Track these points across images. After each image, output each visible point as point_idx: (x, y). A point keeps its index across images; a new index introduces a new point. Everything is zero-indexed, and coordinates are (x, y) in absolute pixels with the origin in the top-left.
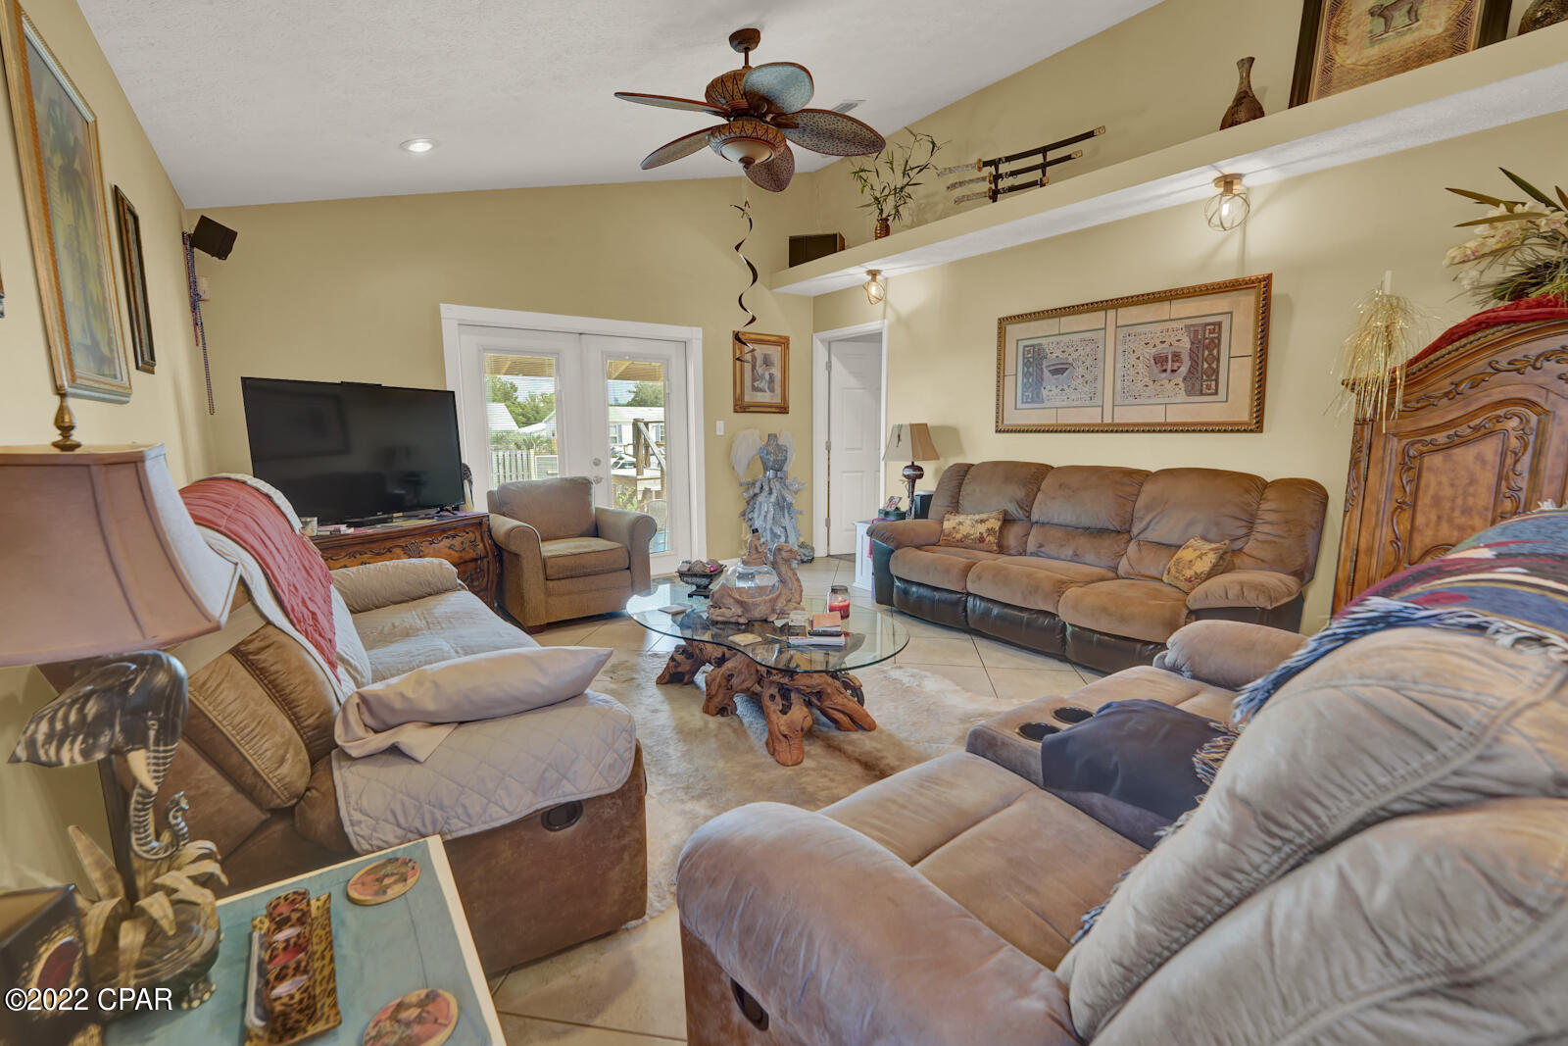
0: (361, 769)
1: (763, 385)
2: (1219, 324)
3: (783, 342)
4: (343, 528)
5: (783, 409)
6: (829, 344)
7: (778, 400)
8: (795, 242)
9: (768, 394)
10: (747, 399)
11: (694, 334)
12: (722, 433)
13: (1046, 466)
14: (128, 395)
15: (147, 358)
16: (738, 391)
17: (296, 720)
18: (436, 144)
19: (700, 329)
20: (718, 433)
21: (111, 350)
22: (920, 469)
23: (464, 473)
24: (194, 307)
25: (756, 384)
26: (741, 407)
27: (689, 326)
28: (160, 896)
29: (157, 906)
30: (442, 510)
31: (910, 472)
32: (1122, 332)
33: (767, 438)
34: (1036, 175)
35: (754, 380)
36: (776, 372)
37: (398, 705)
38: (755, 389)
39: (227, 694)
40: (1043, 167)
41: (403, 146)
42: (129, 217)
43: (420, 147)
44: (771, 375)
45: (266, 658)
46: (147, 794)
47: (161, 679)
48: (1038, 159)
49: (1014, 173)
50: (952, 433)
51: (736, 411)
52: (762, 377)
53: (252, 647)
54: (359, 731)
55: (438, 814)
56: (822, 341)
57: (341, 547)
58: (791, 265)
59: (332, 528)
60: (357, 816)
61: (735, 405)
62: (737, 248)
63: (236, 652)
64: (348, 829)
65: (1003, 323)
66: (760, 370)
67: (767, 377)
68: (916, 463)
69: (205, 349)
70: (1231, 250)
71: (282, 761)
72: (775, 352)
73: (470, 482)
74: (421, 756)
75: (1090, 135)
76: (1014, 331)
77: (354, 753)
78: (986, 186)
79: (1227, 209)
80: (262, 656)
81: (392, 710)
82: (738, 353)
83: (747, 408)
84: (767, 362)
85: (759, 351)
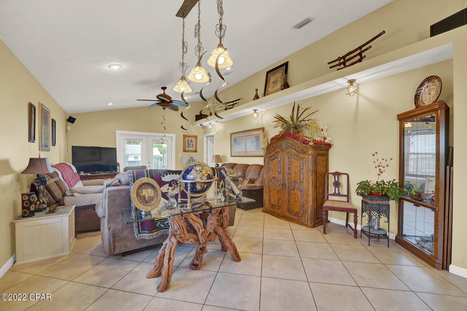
0: (68, 197)
1: (191, 146)
2: (259, 136)
3: (196, 137)
4: (89, 174)
5: (196, 151)
6: (207, 137)
7: (194, 149)
8: (197, 116)
9: (192, 148)
10: (186, 149)
11: (174, 136)
12: (180, 157)
13: (236, 164)
14: (50, 150)
15: (54, 144)
16: (184, 147)
17: (62, 191)
18: (113, 104)
19: (175, 134)
20: (179, 156)
21: (48, 144)
22: (218, 165)
23: (118, 164)
24: (66, 132)
25: (189, 146)
26: (185, 151)
27: (172, 134)
28: (41, 200)
29: (41, 201)
30: (112, 172)
31: (216, 165)
32: (247, 137)
33: (190, 158)
34: (232, 106)
35: (188, 145)
36: (194, 143)
37: (75, 190)
38: (188, 147)
39: (53, 186)
40: (233, 105)
41: (107, 104)
42: (54, 122)
43: (110, 104)
44: (193, 144)
45: (59, 183)
46: (42, 190)
47: (45, 179)
48: (232, 103)
49: (229, 106)
50: (224, 157)
51: (183, 152)
52: (190, 144)
53: (57, 182)
54: (69, 193)
55: (76, 203)
56: (205, 136)
57: (88, 177)
58: (196, 121)
59: (86, 174)
60: (66, 202)
61: (183, 150)
62: (162, 124)
63: (55, 182)
64: (65, 203)
65: (231, 134)
66: (190, 143)
67: (192, 144)
68: (218, 163)
69: (67, 140)
70: (260, 123)
71: (59, 195)
72: (194, 139)
73: (119, 166)
74: (76, 196)
75: (239, 99)
76: (233, 136)
77: (68, 195)
78: (224, 108)
79: (255, 115)
80: (58, 183)
81: (74, 191)
82: (184, 139)
83: (186, 151)
84: (191, 141)
85: (189, 139)
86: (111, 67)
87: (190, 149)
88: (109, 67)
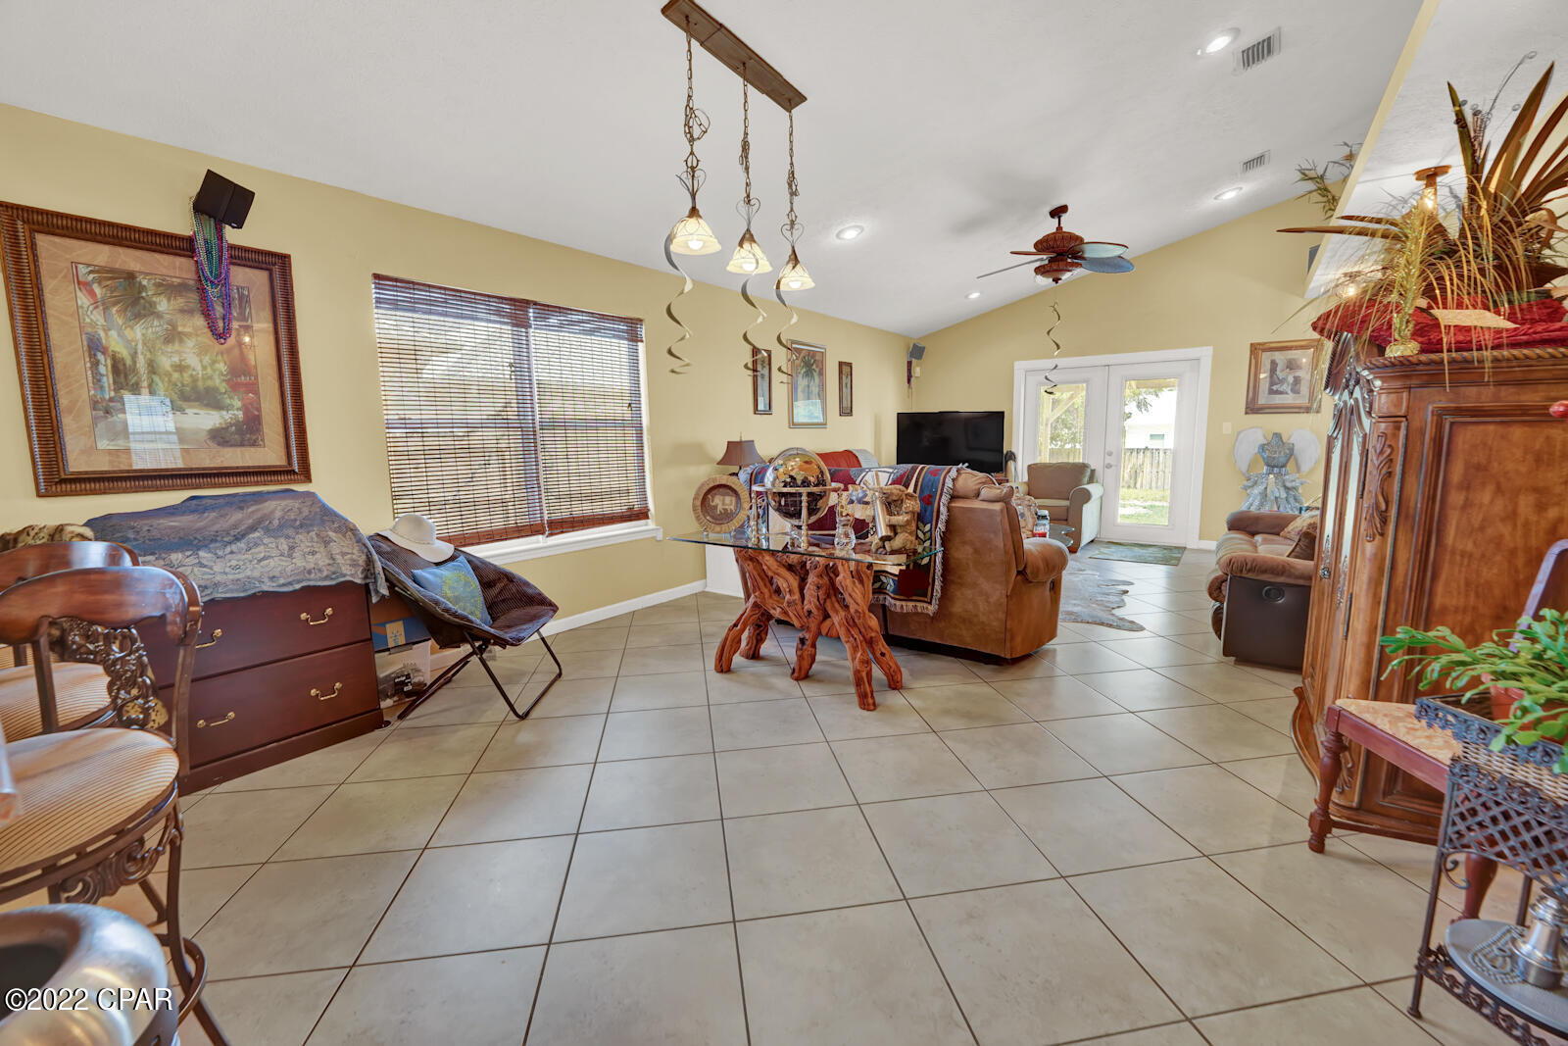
1: (1284, 387)
5: (1312, 408)
10: (1262, 401)
11: (1206, 353)
12: (1229, 433)
14: (825, 426)
15: (847, 411)
16: (1252, 394)
19: (1211, 348)
20: (1225, 433)
23: (1011, 457)
25: (1275, 388)
26: (1252, 409)
27: (1200, 346)
35: (1272, 384)
38: (1272, 392)
41: (967, 297)
42: (845, 368)
43: (975, 296)
44: (1296, 379)
51: (1246, 413)
52: (1281, 381)
61: (1247, 408)
66: (1280, 374)
67: (1291, 379)
72: (1303, 356)
73: (1015, 461)
82: (1253, 361)
83: (1262, 409)
84: (1291, 365)
85: (1279, 357)
86: (842, 236)
87: (1278, 400)
88: (838, 236)
